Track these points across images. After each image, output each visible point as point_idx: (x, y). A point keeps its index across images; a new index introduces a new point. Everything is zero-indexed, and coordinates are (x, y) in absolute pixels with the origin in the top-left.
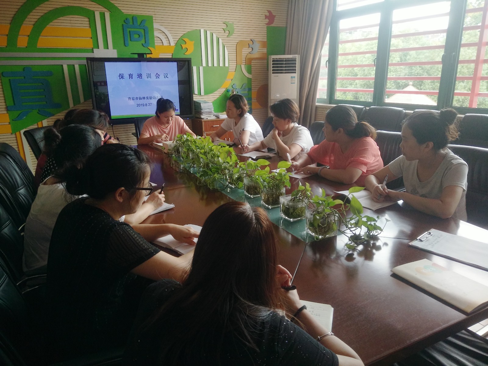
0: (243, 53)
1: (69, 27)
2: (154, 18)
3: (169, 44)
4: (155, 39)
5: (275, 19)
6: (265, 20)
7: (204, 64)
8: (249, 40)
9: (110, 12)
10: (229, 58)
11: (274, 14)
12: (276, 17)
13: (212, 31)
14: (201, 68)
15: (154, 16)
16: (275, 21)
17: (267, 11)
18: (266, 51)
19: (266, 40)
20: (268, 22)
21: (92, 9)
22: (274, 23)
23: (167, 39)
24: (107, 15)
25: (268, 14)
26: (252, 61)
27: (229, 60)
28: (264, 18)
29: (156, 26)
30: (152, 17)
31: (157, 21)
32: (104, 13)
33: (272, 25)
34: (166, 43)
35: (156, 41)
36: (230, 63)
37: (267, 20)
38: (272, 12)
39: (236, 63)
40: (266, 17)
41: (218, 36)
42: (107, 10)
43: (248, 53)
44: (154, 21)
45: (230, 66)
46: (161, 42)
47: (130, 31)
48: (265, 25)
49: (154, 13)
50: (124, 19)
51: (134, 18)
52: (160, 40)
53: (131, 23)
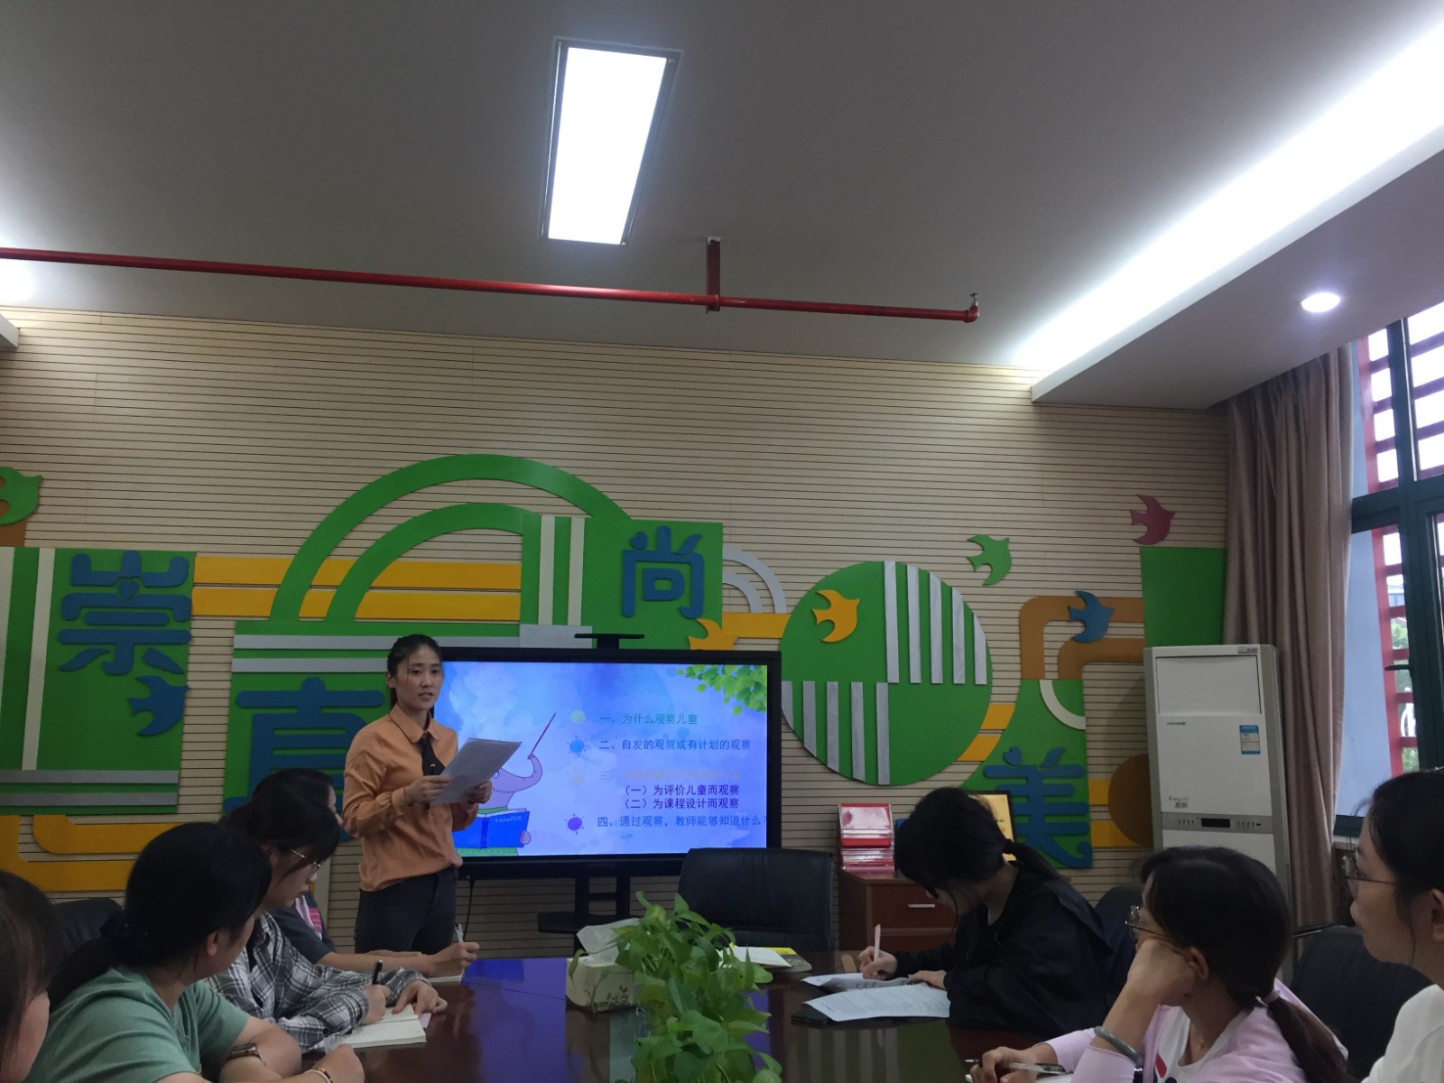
0: (1046, 637)
1: (458, 561)
2: (725, 531)
4: (725, 593)
5: (1173, 522)
6: (1134, 526)
7: (894, 676)
8: (1071, 593)
9: (588, 516)
10: (988, 656)
11: (1167, 508)
12: (1177, 515)
13: (924, 567)
14: (882, 689)
15: (725, 523)
16: (1172, 529)
17: (1138, 499)
18: (1142, 631)
19: (1139, 595)
20: (1143, 534)
21: (533, 509)
22: (1170, 536)
23: (765, 594)
24: (578, 524)
25: (1143, 508)
26: (1088, 668)
27: (989, 663)
28: (1130, 521)
29: (729, 552)
30: (721, 526)
31: (733, 539)
32: (570, 519)
33: (1163, 544)
34: (759, 606)
35: (725, 601)
36: (995, 675)
37: (1144, 529)
38: (1159, 500)
39: (1018, 675)
40: (1136, 518)
41: (945, 581)
42: (582, 512)
43: (1067, 638)
44: (725, 538)
45: (995, 682)
46: (742, 601)
47: (643, 570)
48: (1135, 544)
49: (727, 515)
50: (632, 535)
51: (664, 531)
52: (740, 595)
53: (651, 546)
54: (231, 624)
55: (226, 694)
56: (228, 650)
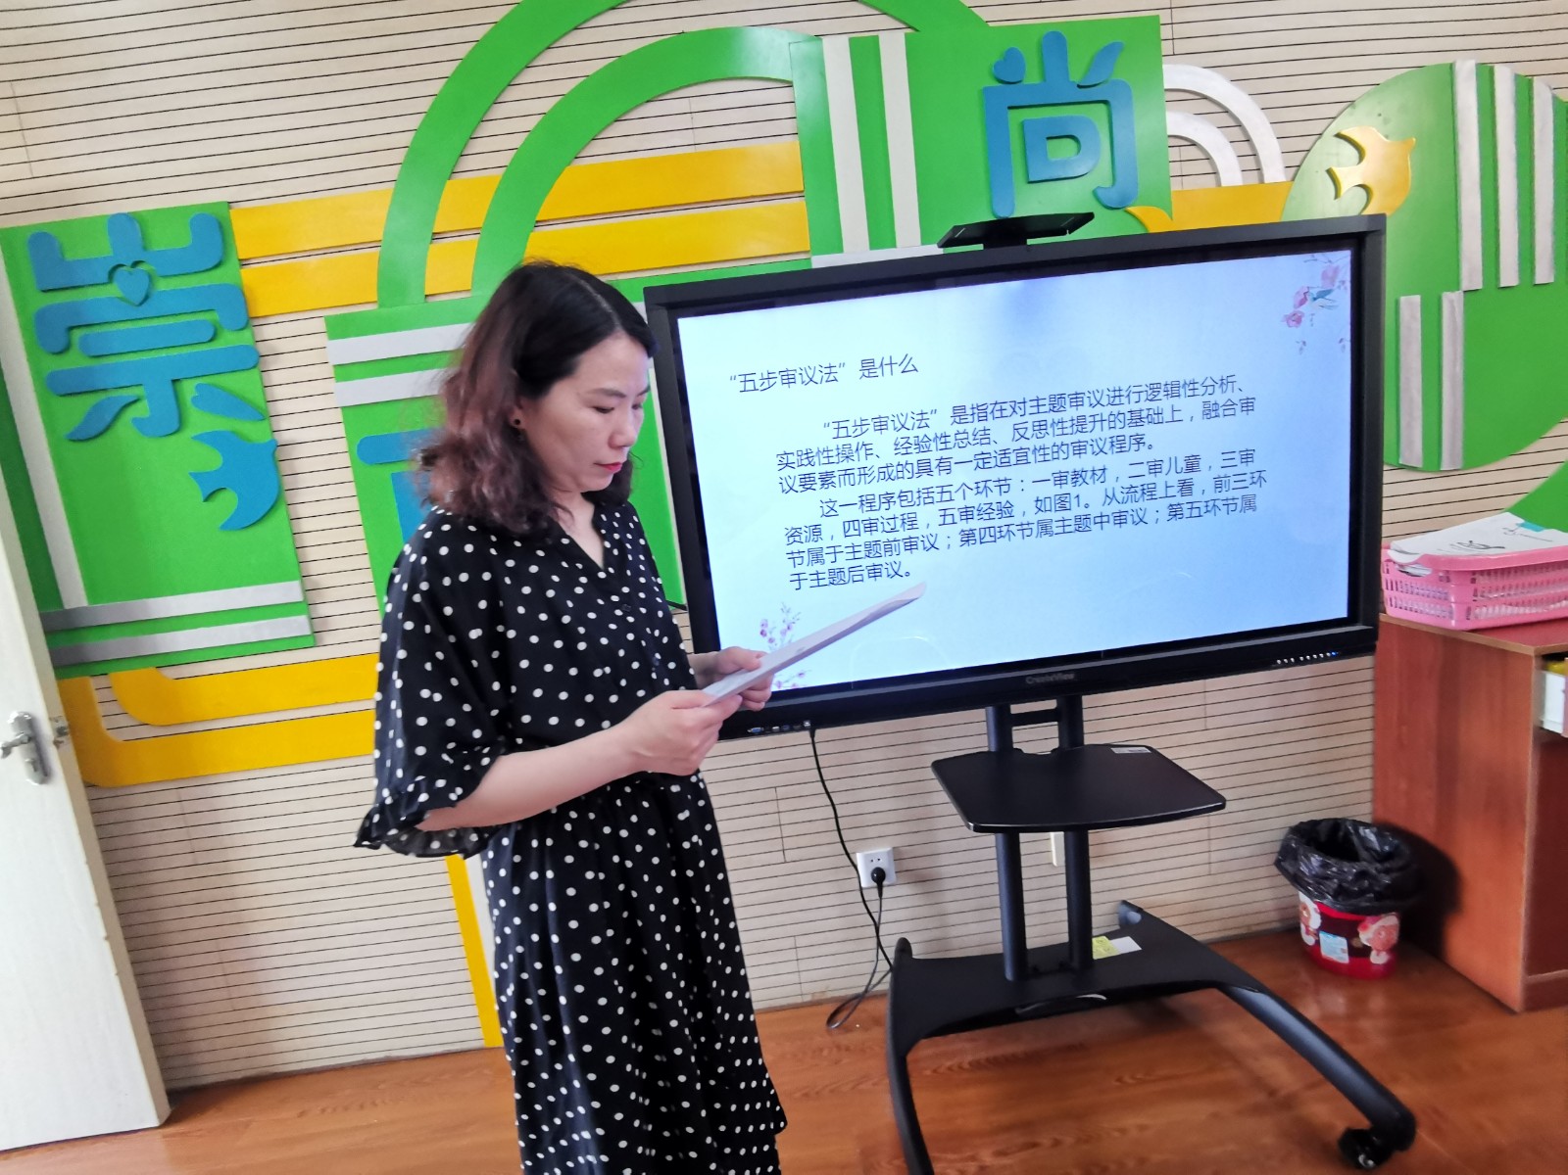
2: (1165, 32)
3: (1253, 177)
4: (1173, 154)
7: (1472, 274)
9: (909, 31)
13: (1522, 69)
14: (1452, 303)
15: (1164, 16)
23: (1245, 148)
24: (893, 49)
29: (1177, 74)
30: (1155, 24)
31: (1181, 46)
32: (877, 37)
34: (1231, 173)
35: (1174, 169)
42: (894, 23)
44: (1166, 47)
46: (1205, 167)
47: (1023, 125)
49: (1164, 2)
50: (995, 57)
51: (1054, 43)
52: (1199, 155)
53: (1032, 76)
54: (319, 325)
55: (342, 445)
56: (328, 371)
